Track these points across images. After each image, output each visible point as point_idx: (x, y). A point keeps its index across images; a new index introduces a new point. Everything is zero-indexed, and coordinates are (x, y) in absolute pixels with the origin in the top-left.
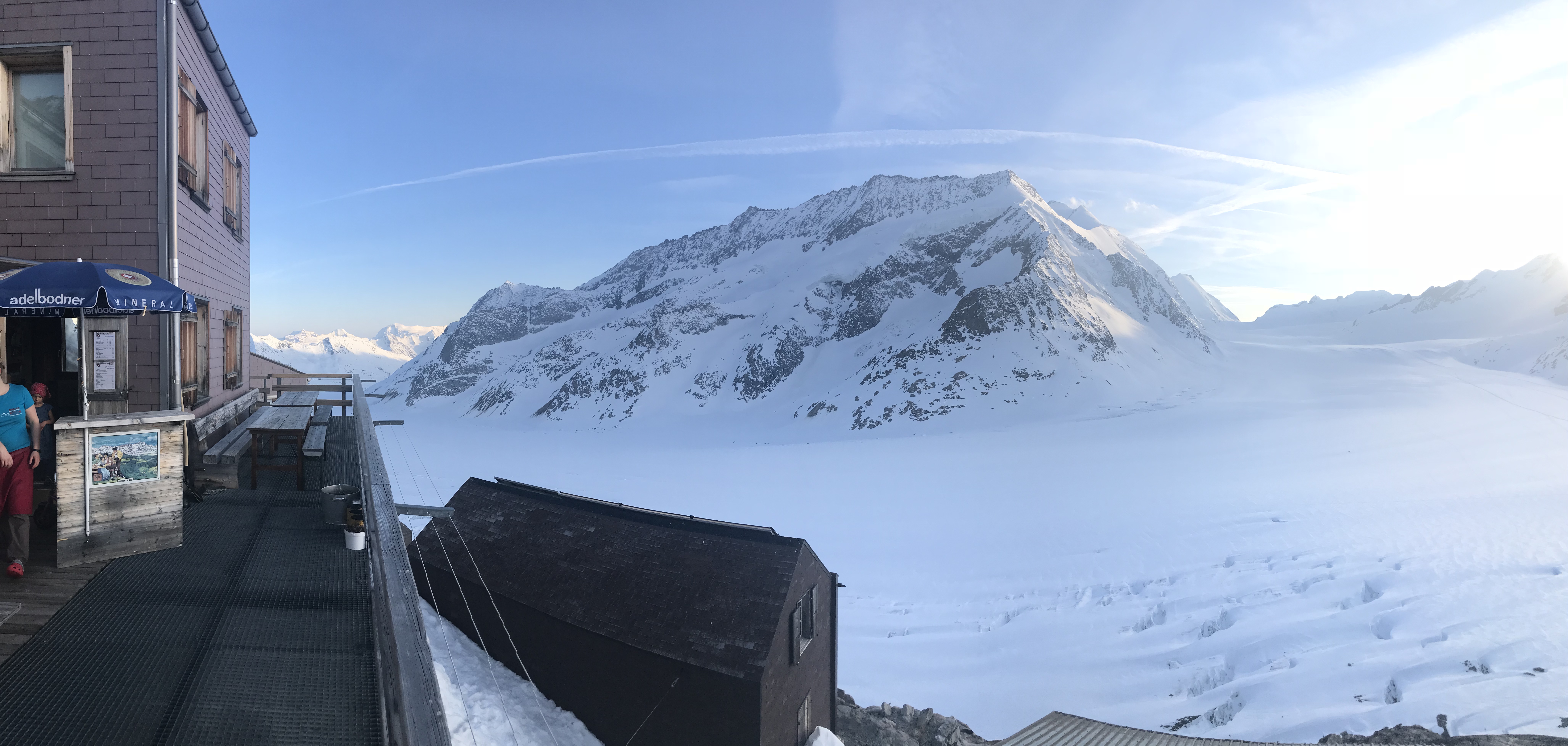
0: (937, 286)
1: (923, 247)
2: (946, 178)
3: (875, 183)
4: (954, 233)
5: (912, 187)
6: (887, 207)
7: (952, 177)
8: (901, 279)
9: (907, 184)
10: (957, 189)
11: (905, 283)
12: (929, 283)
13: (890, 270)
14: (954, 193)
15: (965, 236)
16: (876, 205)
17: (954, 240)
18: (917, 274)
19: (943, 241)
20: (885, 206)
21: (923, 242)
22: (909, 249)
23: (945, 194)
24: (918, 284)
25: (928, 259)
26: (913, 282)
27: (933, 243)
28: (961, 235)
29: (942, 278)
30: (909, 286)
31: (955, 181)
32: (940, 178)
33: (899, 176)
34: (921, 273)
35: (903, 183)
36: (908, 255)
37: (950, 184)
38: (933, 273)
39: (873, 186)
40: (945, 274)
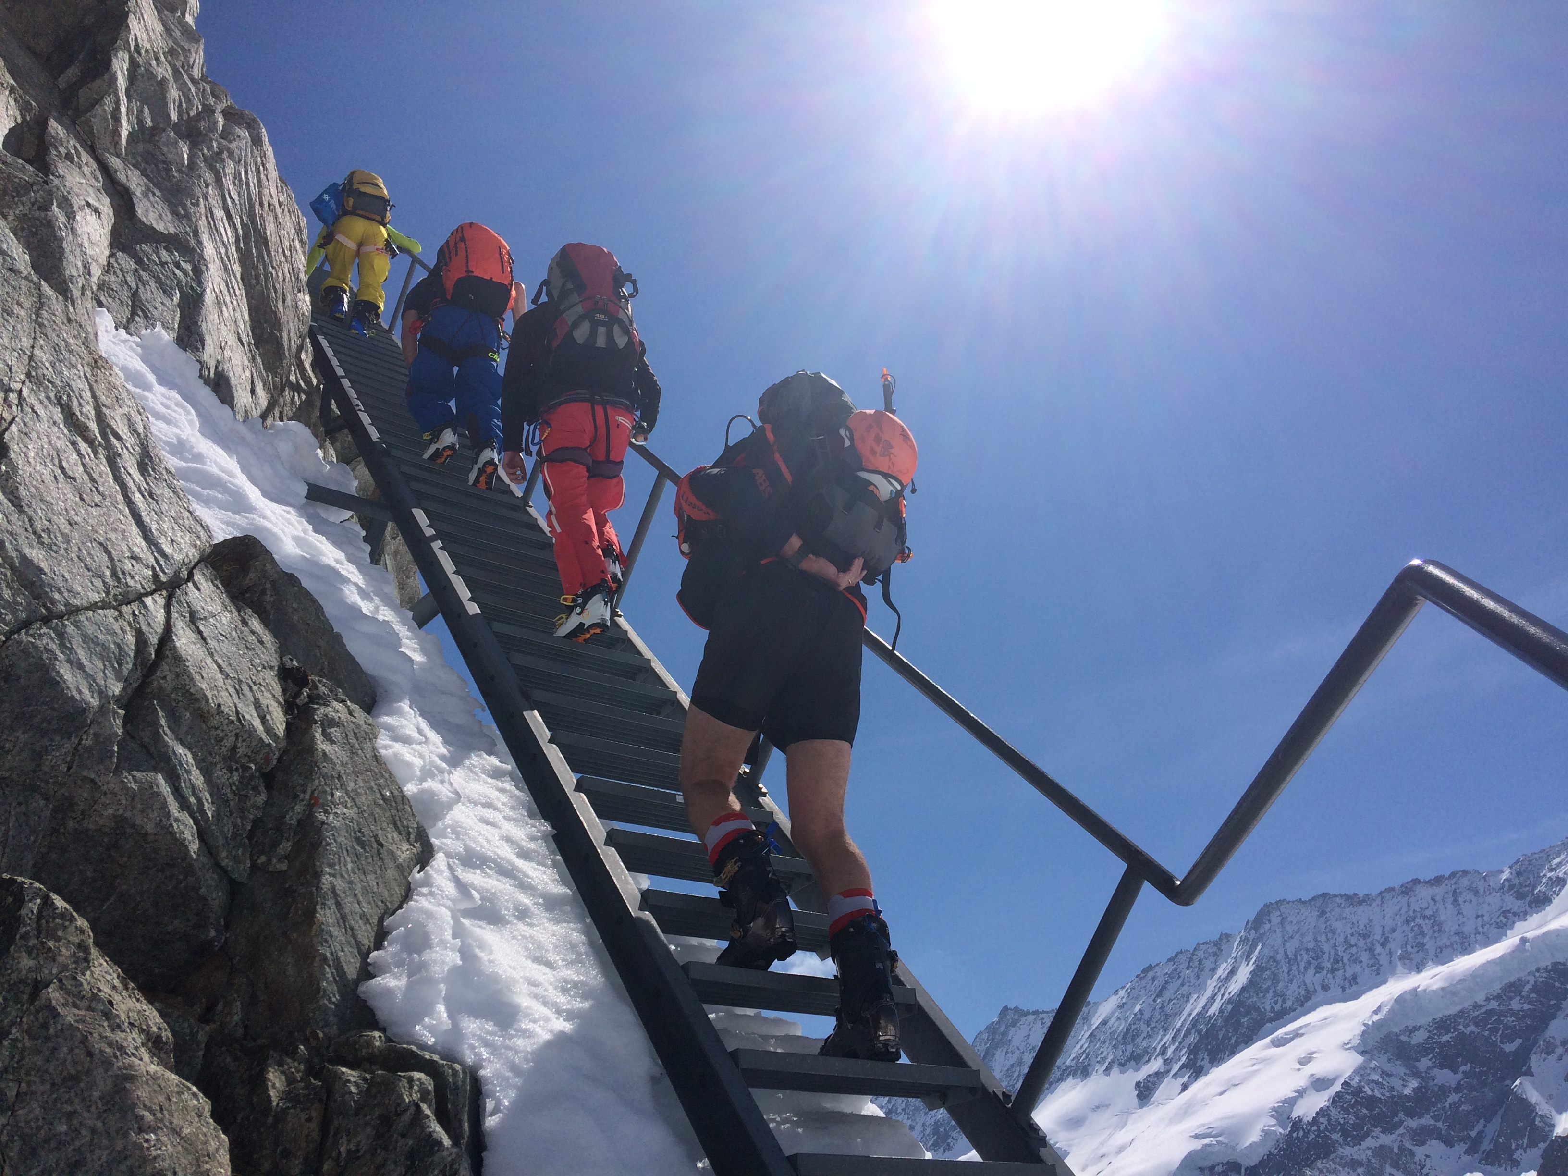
0: (1486, 1146)
1: (1424, 1050)
2: (1438, 880)
3: (1270, 921)
4: (1494, 1004)
5: (1361, 915)
6: (1311, 971)
7: (1453, 875)
8: (1386, 1139)
9: (1348, 911)
10: (1474, 899)
11: (1400, 1148)
12: (1463, 1140)
13: (1352, 1119)
14: (1468, 910)
15: (1526, 1006)
16: (1285, 969)
17: (1498, 1021)
18: (1427, 1120)
19: (1472, 1028)
20: (1306, 968)
21: (1420, 1037)
22: (1389, 1060)
23: (1446, 914)
24: (1435, 1147)
25: (1444, 1077)
26: (1422, 1143)
27: (1445, 1038)
28: (1515, 1005)
29: (1495, 1125)
30: (1412, 1154)
31: (1465, 882)
32: (1426, 882)
33: (1324, 895)
34: (1436, 1118)
35: (1338, 910)
36: (1389, 1075)
37: (1455, 892)
38: (1469, 1112)
39: (1267, 926)
40: (1501, 1112)
